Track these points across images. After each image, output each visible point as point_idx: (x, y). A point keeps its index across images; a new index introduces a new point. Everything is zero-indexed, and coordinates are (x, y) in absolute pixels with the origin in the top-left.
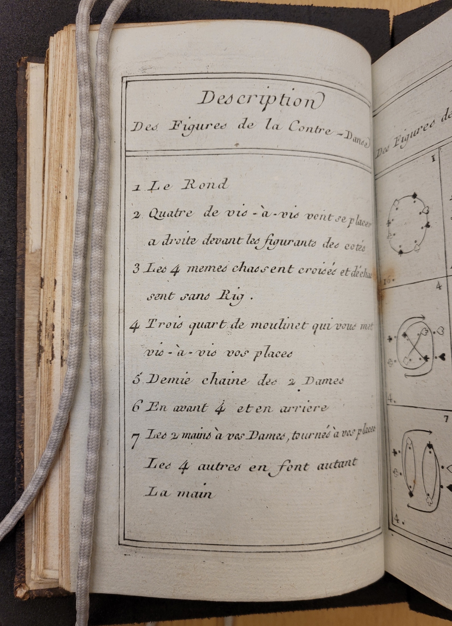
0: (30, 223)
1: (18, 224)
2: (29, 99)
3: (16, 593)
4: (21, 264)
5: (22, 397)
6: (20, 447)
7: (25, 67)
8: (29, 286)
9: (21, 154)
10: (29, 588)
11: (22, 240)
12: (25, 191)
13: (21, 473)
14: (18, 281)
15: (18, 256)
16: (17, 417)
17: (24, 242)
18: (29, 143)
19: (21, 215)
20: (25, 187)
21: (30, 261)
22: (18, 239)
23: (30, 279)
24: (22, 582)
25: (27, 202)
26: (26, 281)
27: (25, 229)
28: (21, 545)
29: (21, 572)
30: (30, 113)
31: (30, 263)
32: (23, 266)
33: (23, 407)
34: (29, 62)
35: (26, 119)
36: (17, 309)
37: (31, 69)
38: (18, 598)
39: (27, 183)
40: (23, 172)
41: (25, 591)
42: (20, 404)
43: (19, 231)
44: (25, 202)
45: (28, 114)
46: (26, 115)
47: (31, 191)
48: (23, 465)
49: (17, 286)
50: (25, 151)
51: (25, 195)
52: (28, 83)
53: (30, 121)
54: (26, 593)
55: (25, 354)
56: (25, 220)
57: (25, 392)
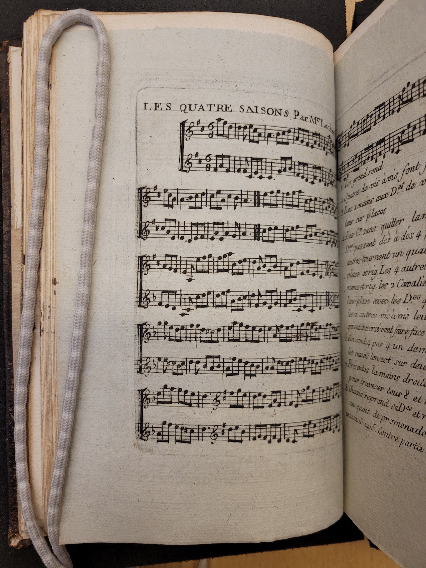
0: (15, 201)
1: (4, 202)
2: (11, 81)
3: (10, 542)
4: (7, 240)
5: (11, 364)
6: (10, 411)
7: (7, 51)
8: (15, 261)
9: (5, 134)
10: (22, 538)
11: (7, 217)
12: (10, 171)
13: (11, 434)
14: (5, 256)
15: (4, 232)
16: (7, 383)
17: (10, 219)
18: (12, 124)
19: (6, 194)
20: (10, 167)
21: (16, 237)
22: (4, 216)
23: (16, 254)
24: (16, 532)
25: (11, 181)
26: (12, 256)
27: (10, 207)
28: (13, 499)
29: (15, 523)
30: (12, 96)
31: (16, 238)
32: (9, 241)
33: (13, 373)
34: (10, 45)
35: (9, 101)
36: (4, 282)
37: (12, 53)
38: (12, 547)
39: (11, 163)
40: (7, 153)
41: (18, 541)
42: (9, 371)
43: (4, 208)
44: (10, 181)
45: (10, 97)
46: (9, 97)
47: (15, 170)
48: (14, 426)
49: (4, 260)
50: (8, 132)
51: (10, 174)
52: (10, 66)
53: (12, 102)
54: (20, 542)
55: (13, 324)
56: (10, 198)
57: (14, 359)
